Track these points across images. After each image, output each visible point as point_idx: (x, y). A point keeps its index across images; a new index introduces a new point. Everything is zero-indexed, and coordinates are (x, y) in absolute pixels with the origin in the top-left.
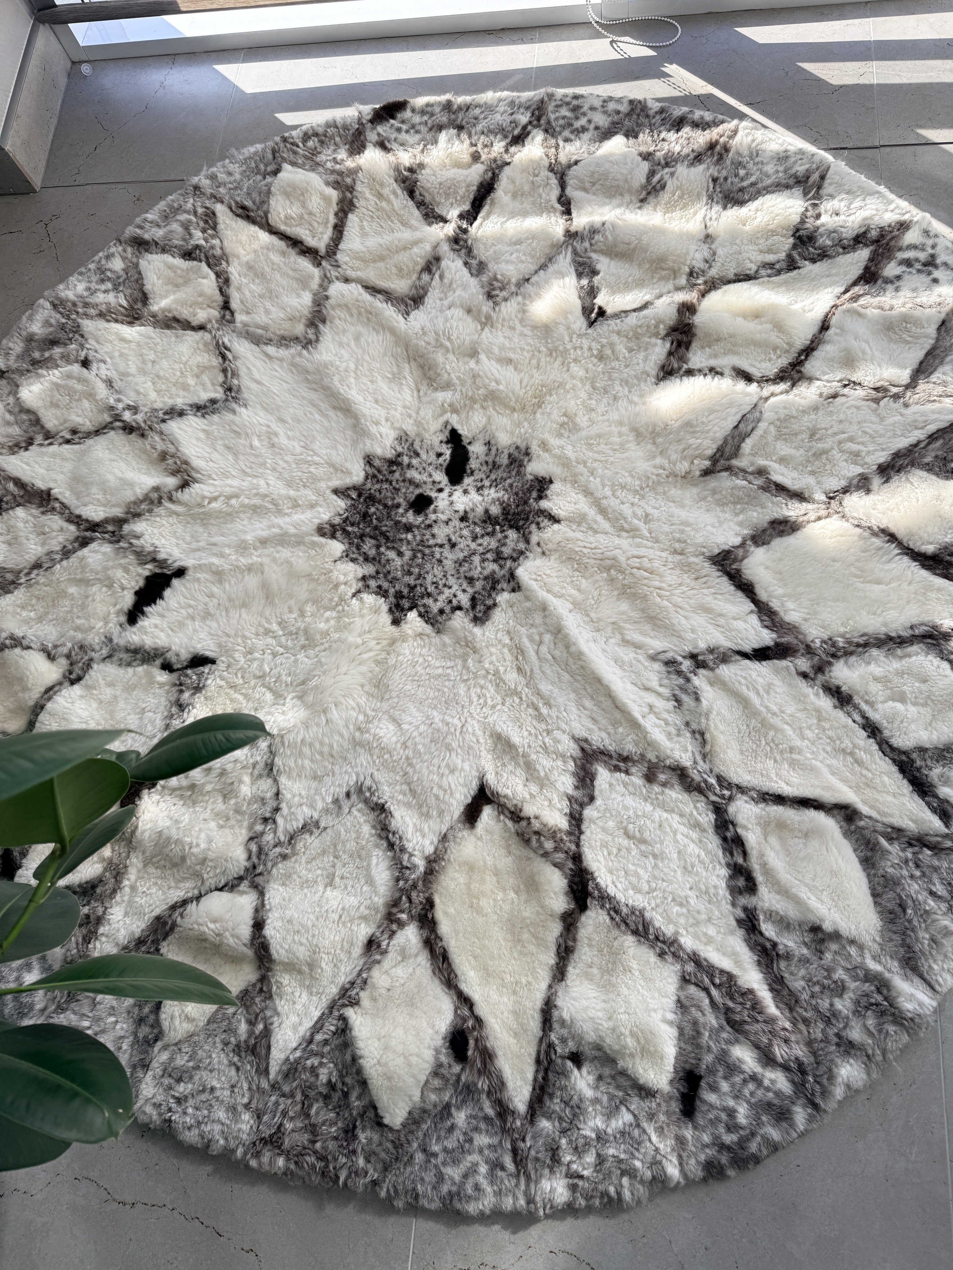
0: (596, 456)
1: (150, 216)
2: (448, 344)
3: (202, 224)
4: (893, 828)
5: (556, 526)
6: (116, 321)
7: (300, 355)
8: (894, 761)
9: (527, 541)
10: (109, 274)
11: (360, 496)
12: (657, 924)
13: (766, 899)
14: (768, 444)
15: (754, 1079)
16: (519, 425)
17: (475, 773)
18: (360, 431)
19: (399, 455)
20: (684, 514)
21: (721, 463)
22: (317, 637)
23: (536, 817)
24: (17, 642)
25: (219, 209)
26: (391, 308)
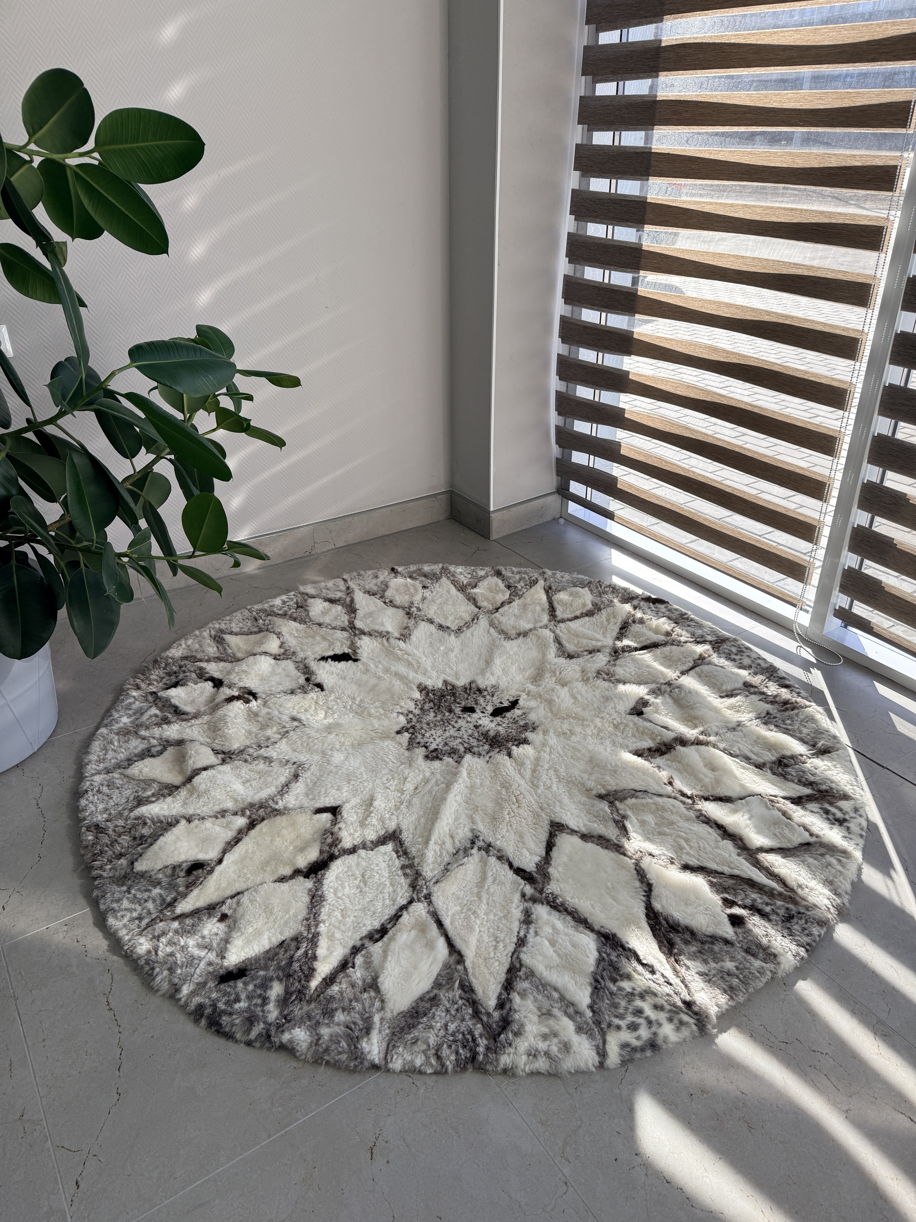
0: (561, 753)
1: (514, 568)
2: (558, 673)
3: (528, 582)
4: (470, 985)
5: (506, 758)
6: (455, 586)
7: (500, 639)
8: (512, 963)
9: (488, 753)
10: (474, 573)
11: (451, 689)
12: (322, 910)
13: (376, 949)
14: (643, 810)
15: (265, 1000)
16: (546, 718)
17: (344, 799)
18: (483, 672)
19: (486, 690)
20: (566, 800)
21: (611, 798)
22: (366, 713)
23: (340, 829)
24: (278, 635)
25: (541, 583)
26: (554, 650)
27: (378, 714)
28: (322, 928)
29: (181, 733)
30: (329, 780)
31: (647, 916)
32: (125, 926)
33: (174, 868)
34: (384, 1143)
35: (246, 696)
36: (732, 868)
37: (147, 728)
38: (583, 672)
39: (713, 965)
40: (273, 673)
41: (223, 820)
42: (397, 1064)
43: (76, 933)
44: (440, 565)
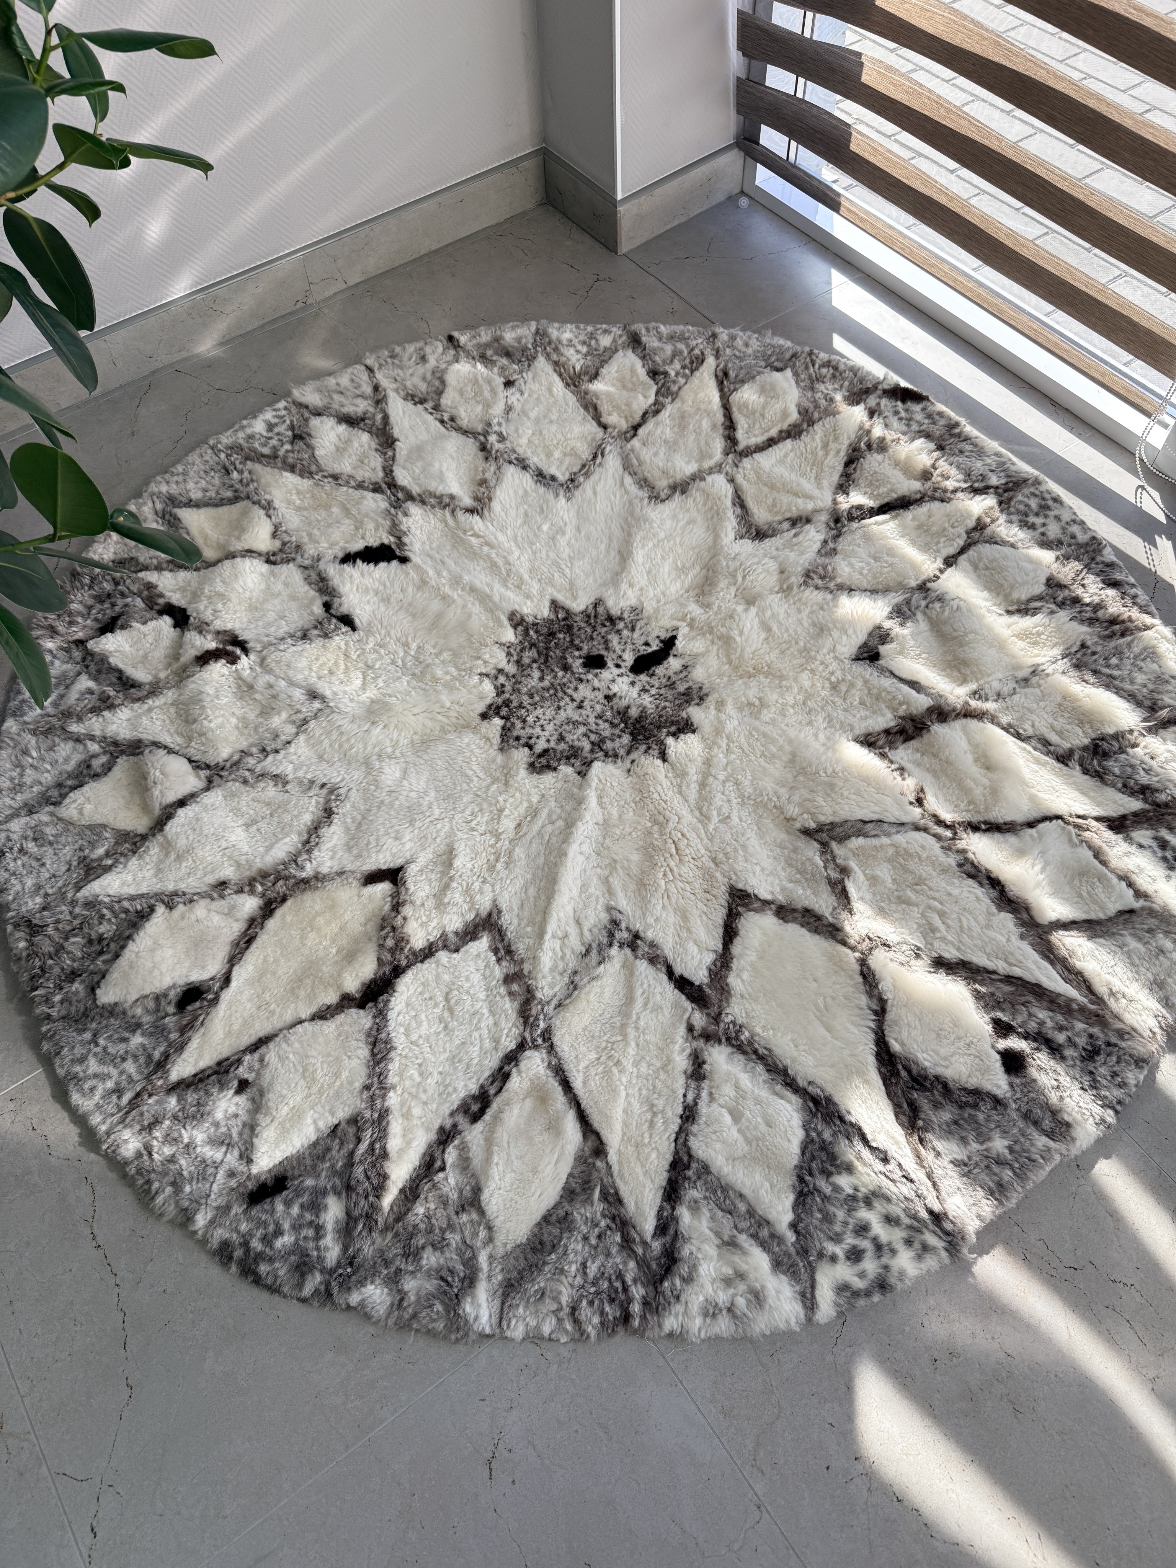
0: (746, 746)
1: (662, 328)
2: (740, 579)
3: (688, 361)
4: (617, 1193)
5: (659, 762)
6: (560, 375)
7: (642, 500)
8: (676, 1152)
9: (628, 753)
10: (593, 342)
11: (564, 619)
12: (390, 1067)
13: (474, 1134)
14: (875, 857)
15: (319, 1230)
16: (720, 675)
17: (408, 855)
18: (615, 579)
19: (621, 619)
20: (754, 842)
21: (824, 836)
22: (428, 677)
23: (405, 919)
24: (268, 507)
25: (711, 362)
26: (735, 524)
27: (448, 677)
28: (392, 1100)
29: (134, 727)
30: (381, 820)
31: (878, 1056)
32: (98, 1107)
33: (157, 998)
34: (506, 1453)
35: (230, 648)
36: (1011, 964)
37: (80, 719)
38: (782, 572)
39: (975, 1146)
40: (269, 594)
41: (223, 902)
42: (517, 1331)
43: (29, 1114)
44: (533, 325)
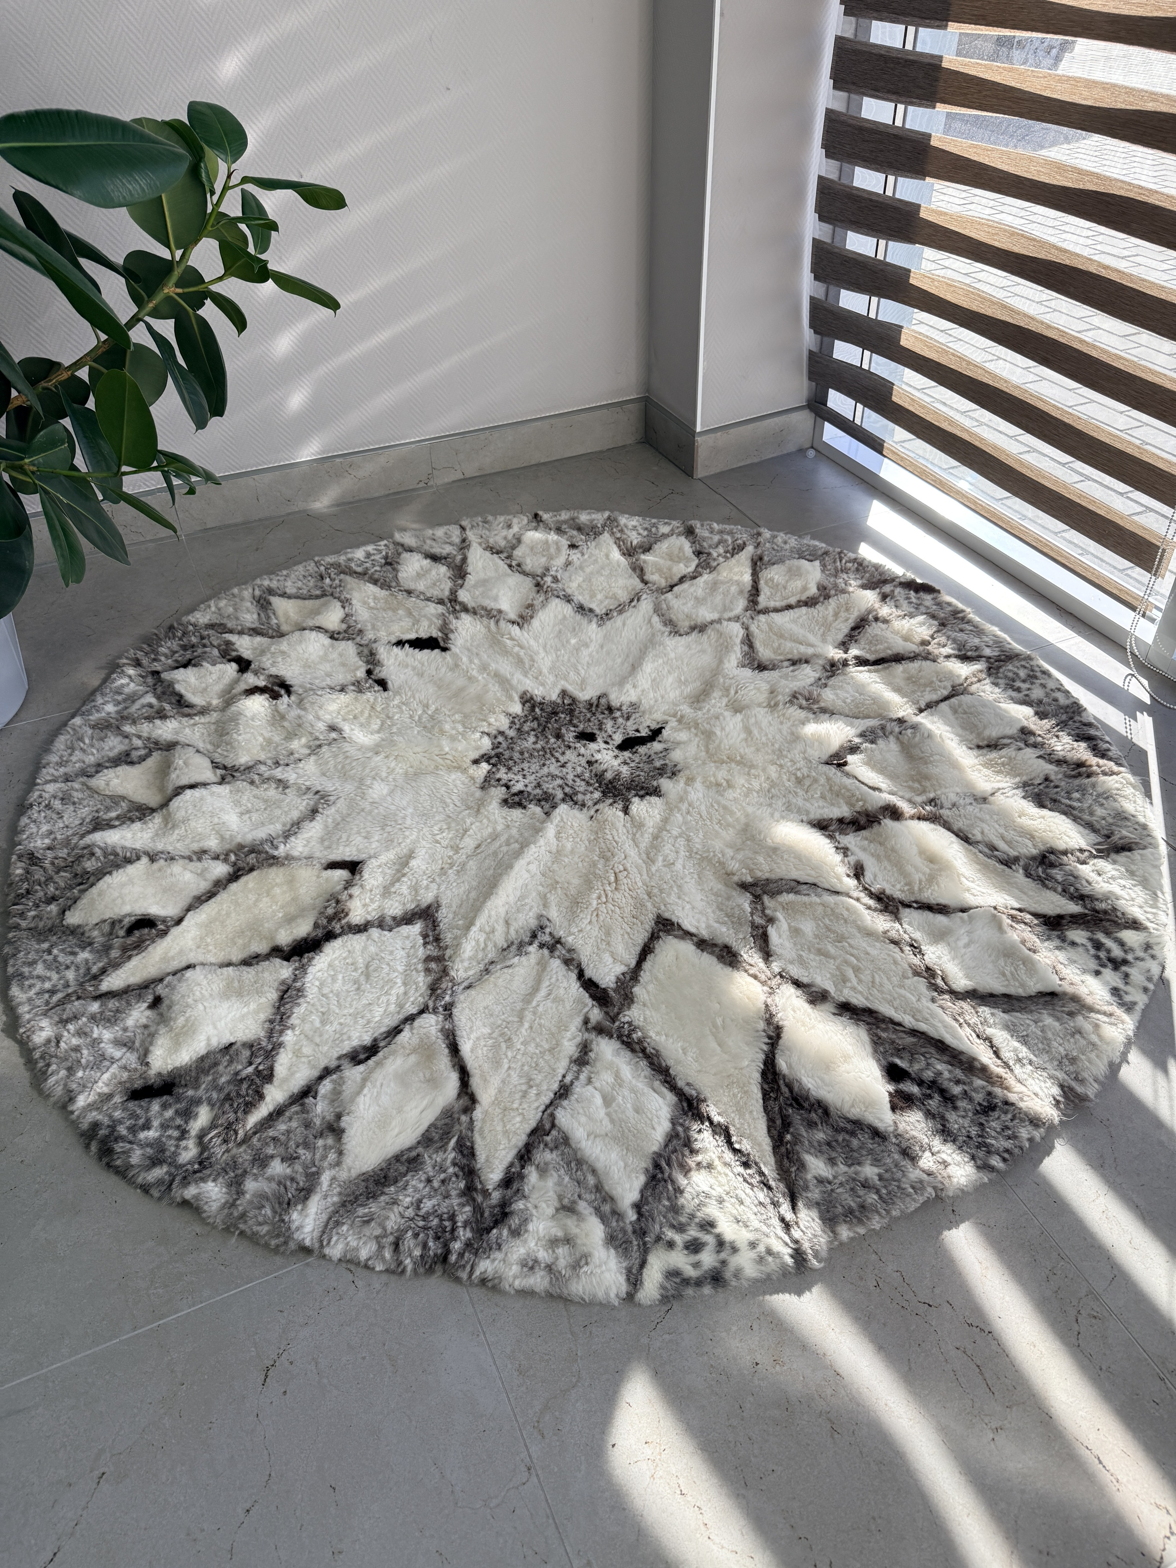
0: (704, 813)
1: (715, 525)
2: (732, 692)
3: (730, 548)
4: (472, 1148)
5: (621, 814)
6: (619, 547)
7: (663, 633)
8: (541, 1121)
9: (595, 804)
10: (654, 530)
11: (569, 704)
12: (296, 1010)
13: (353, 1074)
14: (803, 913)
15: (184, 1133)
16: (696, 759)
17: (372, 852)
18: (621, 682)
19: (619, 710)
20: (691, 885)
21: (759, 891)
22: (436, 729)
23: (351, 896)
24: (345, 603)
25: (750, 549)
26: (739, 655)
27: (454, 732)
28: (289, 1037)
29: (177, 733)
30: (357, 822)
31: (766, 1076)
32: (30, 1000)
33: (113, 923)
34: (287, 1364)
35: (276, 688)
36: (918, 1020)
37: (134, 722)
38: (772, 692)
39: (843, 1168)
40: (324, 658)
41: (198, 864)
42: (335, 1251)
44: (607, 514)
